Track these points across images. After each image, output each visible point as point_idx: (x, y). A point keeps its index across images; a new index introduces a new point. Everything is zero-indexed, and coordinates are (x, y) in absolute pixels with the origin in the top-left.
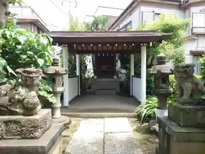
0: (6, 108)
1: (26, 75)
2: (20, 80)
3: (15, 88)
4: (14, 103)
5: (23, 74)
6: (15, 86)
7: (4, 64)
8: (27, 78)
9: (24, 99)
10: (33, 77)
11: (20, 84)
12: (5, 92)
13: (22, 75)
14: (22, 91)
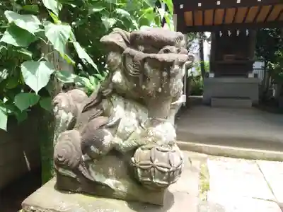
0: (76, 170)
1: (139, 54)
2: (118, 77)
3: (99, 102)
4: (99, 157)
5: (128, 50)
6: (101, 96)
7: (67, 37)
8: (146, 66)
9: (135, 149)
10: (171, 64)
11: (117, 91)
12: (71, 116)
13: (125, 57)
14: (126, 117)
